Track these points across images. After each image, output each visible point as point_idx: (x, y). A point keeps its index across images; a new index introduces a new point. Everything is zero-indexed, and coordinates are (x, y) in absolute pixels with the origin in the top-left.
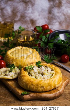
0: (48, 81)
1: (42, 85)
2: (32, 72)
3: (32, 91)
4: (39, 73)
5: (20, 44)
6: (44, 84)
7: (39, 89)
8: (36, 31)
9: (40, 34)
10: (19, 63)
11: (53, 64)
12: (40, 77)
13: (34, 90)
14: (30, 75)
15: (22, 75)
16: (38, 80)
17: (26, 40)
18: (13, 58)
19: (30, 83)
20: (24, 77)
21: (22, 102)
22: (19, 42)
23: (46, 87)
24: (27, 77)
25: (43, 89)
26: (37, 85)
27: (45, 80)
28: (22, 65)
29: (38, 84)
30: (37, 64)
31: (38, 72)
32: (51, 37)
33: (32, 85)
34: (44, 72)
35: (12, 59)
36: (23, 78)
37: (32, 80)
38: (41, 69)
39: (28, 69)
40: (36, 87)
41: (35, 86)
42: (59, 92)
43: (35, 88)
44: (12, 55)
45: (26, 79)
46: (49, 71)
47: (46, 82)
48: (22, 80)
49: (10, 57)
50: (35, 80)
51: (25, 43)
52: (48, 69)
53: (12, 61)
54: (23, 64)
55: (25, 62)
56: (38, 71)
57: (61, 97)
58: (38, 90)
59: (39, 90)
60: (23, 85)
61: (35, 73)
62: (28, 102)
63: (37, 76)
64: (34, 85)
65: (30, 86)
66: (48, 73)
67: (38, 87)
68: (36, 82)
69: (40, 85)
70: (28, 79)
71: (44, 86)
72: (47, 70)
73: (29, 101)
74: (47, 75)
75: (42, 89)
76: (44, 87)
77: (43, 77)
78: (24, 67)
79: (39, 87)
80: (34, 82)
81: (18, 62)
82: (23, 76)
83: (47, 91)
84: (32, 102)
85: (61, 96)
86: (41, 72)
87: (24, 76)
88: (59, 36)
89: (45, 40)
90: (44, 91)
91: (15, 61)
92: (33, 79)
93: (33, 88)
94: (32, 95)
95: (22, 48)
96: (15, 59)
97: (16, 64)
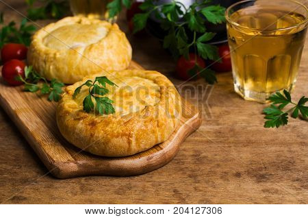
10: (63, 68)
18: (47, 54)
21: (57, 181)
28: (73, 74)
35: (44, 56)
42: (161, 152)
44: (47, 45)
49: (40, 51)
53: (45, 62)
54: (74, 70)
55: (81, 66)
57: (170, 166)
62: (73, 180)
81: (61, 65)
84: (83, 180)
85: (170, 163)
91: (51, 62)
94: (83, 161)
95: (80, 22)
96: (52, 55)
97: (55, 70)
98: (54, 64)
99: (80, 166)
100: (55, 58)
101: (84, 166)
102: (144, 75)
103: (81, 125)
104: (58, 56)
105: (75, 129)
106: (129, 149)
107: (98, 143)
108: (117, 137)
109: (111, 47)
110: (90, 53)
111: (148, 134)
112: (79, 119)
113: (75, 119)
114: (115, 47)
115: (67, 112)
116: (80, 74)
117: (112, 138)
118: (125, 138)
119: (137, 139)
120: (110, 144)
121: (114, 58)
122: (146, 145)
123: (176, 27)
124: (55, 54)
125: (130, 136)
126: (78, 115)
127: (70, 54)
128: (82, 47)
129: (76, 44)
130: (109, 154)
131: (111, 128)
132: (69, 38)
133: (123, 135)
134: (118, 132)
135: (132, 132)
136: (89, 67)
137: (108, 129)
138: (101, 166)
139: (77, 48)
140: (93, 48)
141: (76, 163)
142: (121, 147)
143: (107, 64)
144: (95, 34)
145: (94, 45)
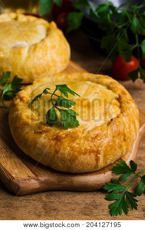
54: (19, 70)
55: (25, 67)
62: (34, 197)
73: (37, 195)
81: (4, 65)
84: (43, 196)
94: (44, 177)
95: (16, 19)
99: (41, 182)
101: (46, 182)
102: (96, 80)
103: (43, 139)
104: (2, 55)
105: (36, 143)
106: (97, 166)
107: (63, 160)
108: (85, 153)
109: (54, 47)
110: (35, 53)
111: (115, 150)
112: (41, 133)
113: (35, 133)
114: (57, 47)
115: (26, 124)
116: (25, 75)
117: (80, 155)
118: (93, 155)
119: (105, 156)
120: (77, 162)
121: (57, 59)
122: (112, 160)
123: (116, 28)
125: (98, 152)
126: (39, 128)
127: (14, 53)
128: (25, 47)
129: (19, 43)
130: (75, 171)
131: (79, 144)
132: (11, 36)
133: (91, 151)
134: (86, 149)
135: (100, 149)
136: (34, 67)
137: (75, 145)
138: (65, 183)
139: (21, 48)
140: (38, 49)
141: (38, 180)
142: (88, 164)
143: (51, 65)
144: (36, 32)
145: (38, 45)
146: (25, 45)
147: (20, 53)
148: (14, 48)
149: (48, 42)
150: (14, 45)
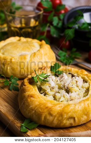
0: (82, 104)
1: (70, 114)
2: (46, 87)
3: (51, 126)
4: (60, 88)
5: (14, 33)
6: (76, 112)
7: (65, 122)
8: (42, 9)
9: (47, 14)
10: (17, 68)
11: (77, 65)
12: (64, 97)
13: (54, 126)
14: (42, 93)
15: (27, 93)
16: (62, 105)
17: (24, 25)
18: (5, 59)
19: (45, 111)
20: (32, 98)
22: (13, 28)
23: (78, 118)
24: (38, 100)
25: (72, 121)
26: (61, 114)
27: (75, 104)
29: (63, 113)
30: (52, 68)
31: (57, 86)
32: (69, 19)
33: (50, 114)
34: (70, 86)
35: (3, 61)
36: (29, 100)
37: (49, 105)
38: (63, 79)
39: (38, 82)
40: (58, 119)
41: (55, 116)
43: (56, 122)
44: (3, 54)
45: (37, 103)
46: (78, 83)
47: (79, 108)
48: (27, 106)
50: (55, 105)
51: (23, 30)
52: (76, 79)
53: (4, 65)
56: (58, 84)
58: (62, 125)
59: (65, 124)
60: (30, 114)
61: (53, 88)
63: (58, 95)
64: (54, 114)
65: (45, 118)
66: (78, 87)
67: (63, 118)
68: (57, 108)
69: (67, 115)
70: (40, 104)
71: (75, 116)
72: (76, 82)
74: (77, 92)
75: (70, 122)
76: (74, 118)
77: (70, 97)
78: (30, 76)
79: (65, 118)
80: (53, 110)
81: (15, 66)
82: (28, 96)
83: (80, 124)
86: (64, 87)
87: (32, 96)
88: (82, 16)
89: (58, 24)
90: (74, 125)
91: (9, 64)
92: (51, 102)
93: (53, 121)
95: (19, 40)
96: (9, 60)
97: (11, 70)
98: (10, 66)
100: (11, 61)
104: (13, 60)
109: (46, 54)
110: (35, 58)
114: (48, 54)
124: (11, 59)
127: (21, 59)
128: (28, 55)
129: (23, 53)
132: (18, 49)
139: (26, 55)
144: (34, 46)
145: (36, 53)
146: (28, 54)
147: (25, 58)
148: (21, 55)
149: (42, 51)
150: (20, 54)
